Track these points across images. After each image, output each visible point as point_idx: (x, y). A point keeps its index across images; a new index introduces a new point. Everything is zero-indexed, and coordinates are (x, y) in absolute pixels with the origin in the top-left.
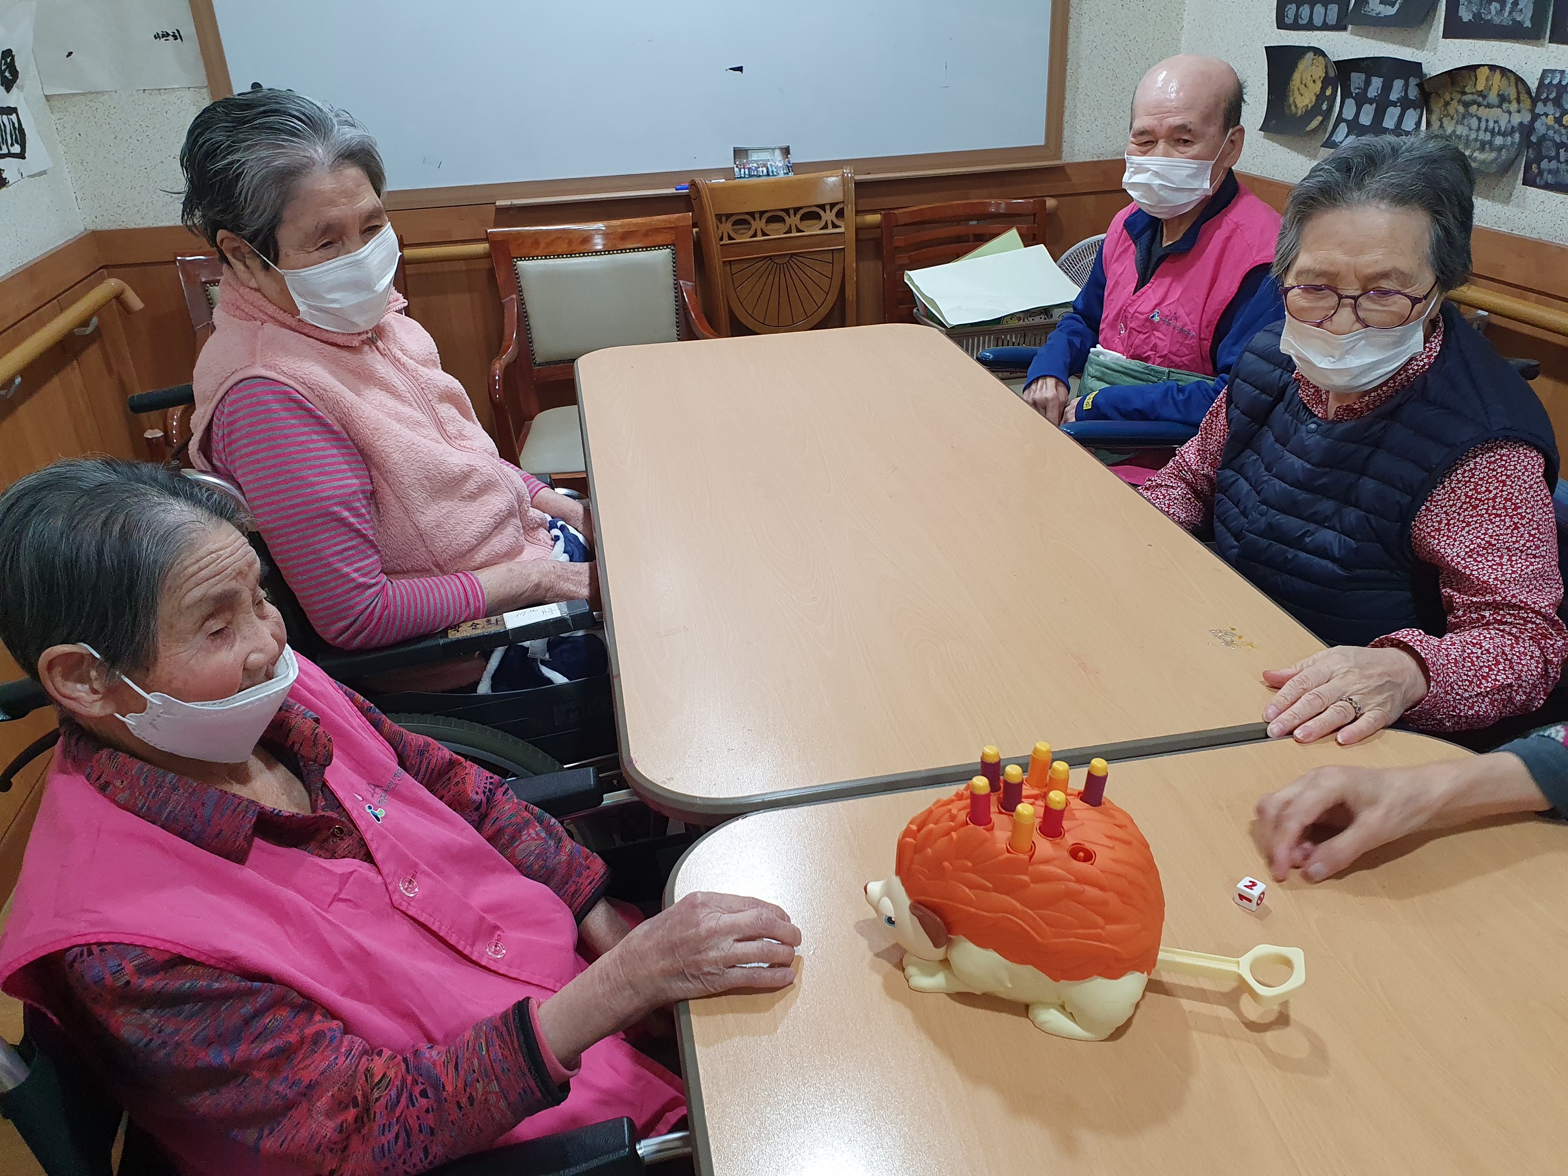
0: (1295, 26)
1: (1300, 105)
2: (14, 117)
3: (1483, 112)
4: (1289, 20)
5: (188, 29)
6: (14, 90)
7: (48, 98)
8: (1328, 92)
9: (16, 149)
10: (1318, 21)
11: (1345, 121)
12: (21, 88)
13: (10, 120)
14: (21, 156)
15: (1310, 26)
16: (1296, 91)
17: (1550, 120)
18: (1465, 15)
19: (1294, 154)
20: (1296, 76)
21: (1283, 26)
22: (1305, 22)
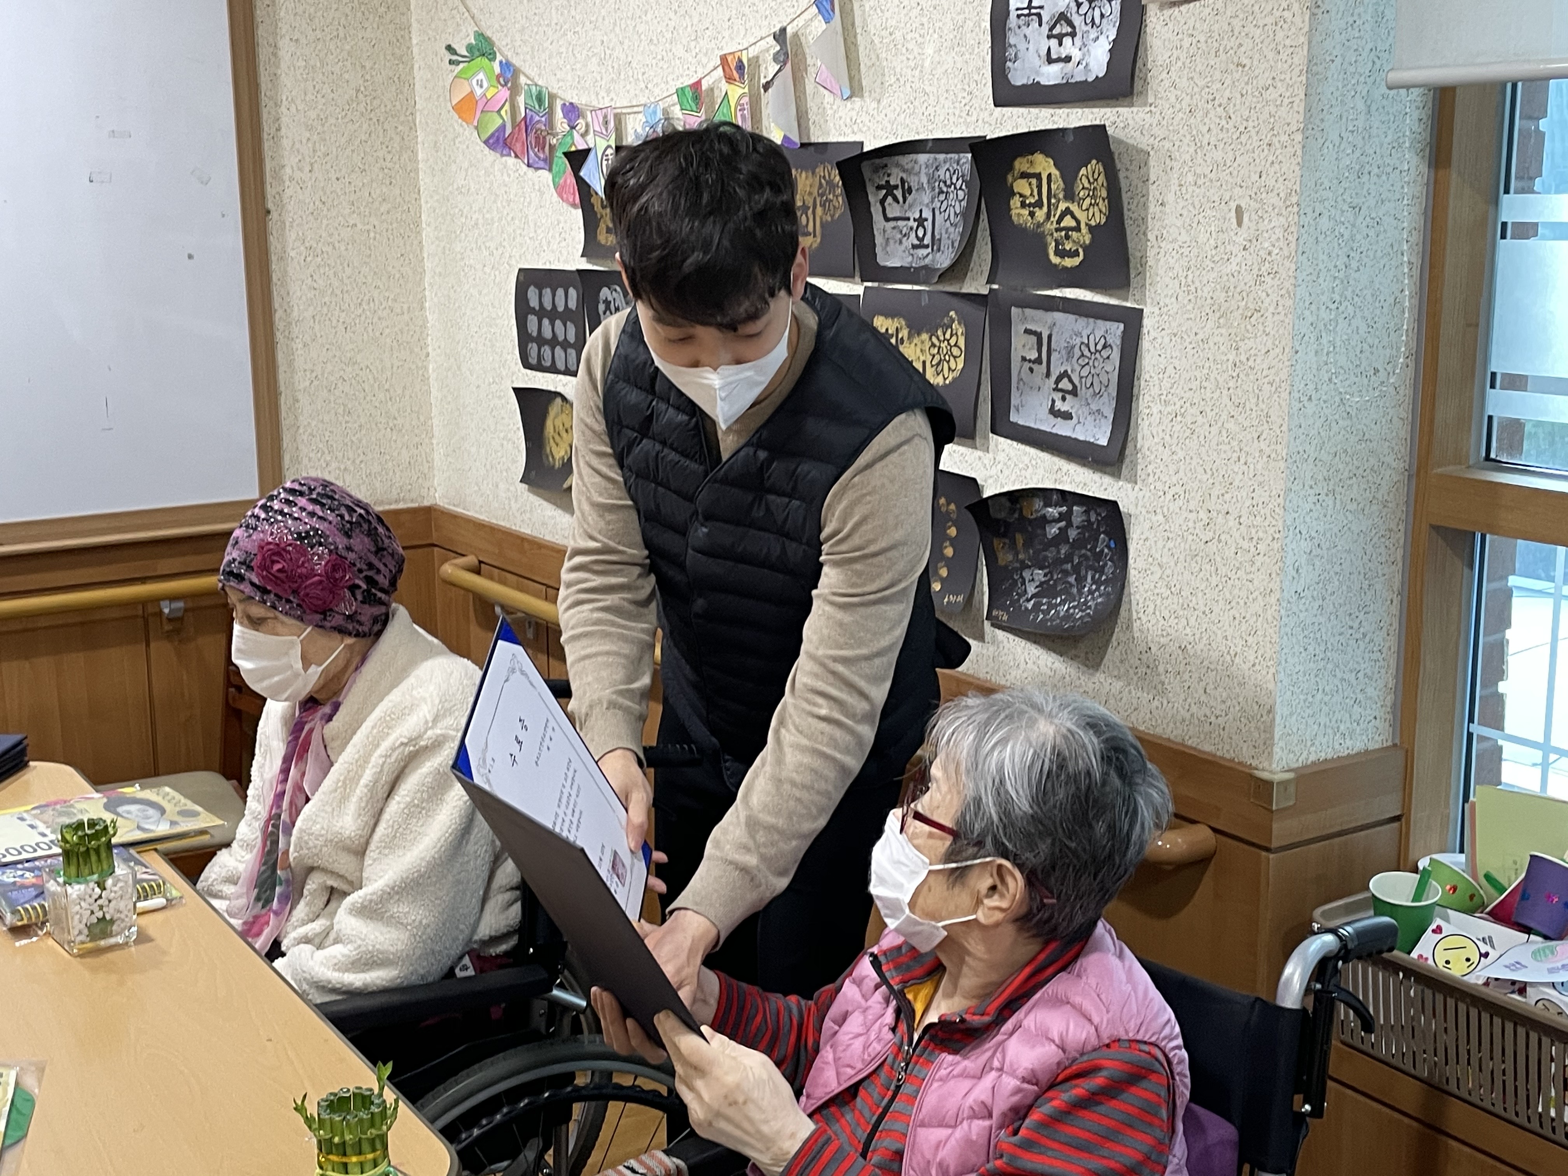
0: (539, 367)
1: (557, 457)
4: (533, 361)
10: (561, 365)
15: (553, 369)
16: (551, 441)
19: (560, 512)
20: (549, 423)
21: (527, 365)
22: (548, 364)
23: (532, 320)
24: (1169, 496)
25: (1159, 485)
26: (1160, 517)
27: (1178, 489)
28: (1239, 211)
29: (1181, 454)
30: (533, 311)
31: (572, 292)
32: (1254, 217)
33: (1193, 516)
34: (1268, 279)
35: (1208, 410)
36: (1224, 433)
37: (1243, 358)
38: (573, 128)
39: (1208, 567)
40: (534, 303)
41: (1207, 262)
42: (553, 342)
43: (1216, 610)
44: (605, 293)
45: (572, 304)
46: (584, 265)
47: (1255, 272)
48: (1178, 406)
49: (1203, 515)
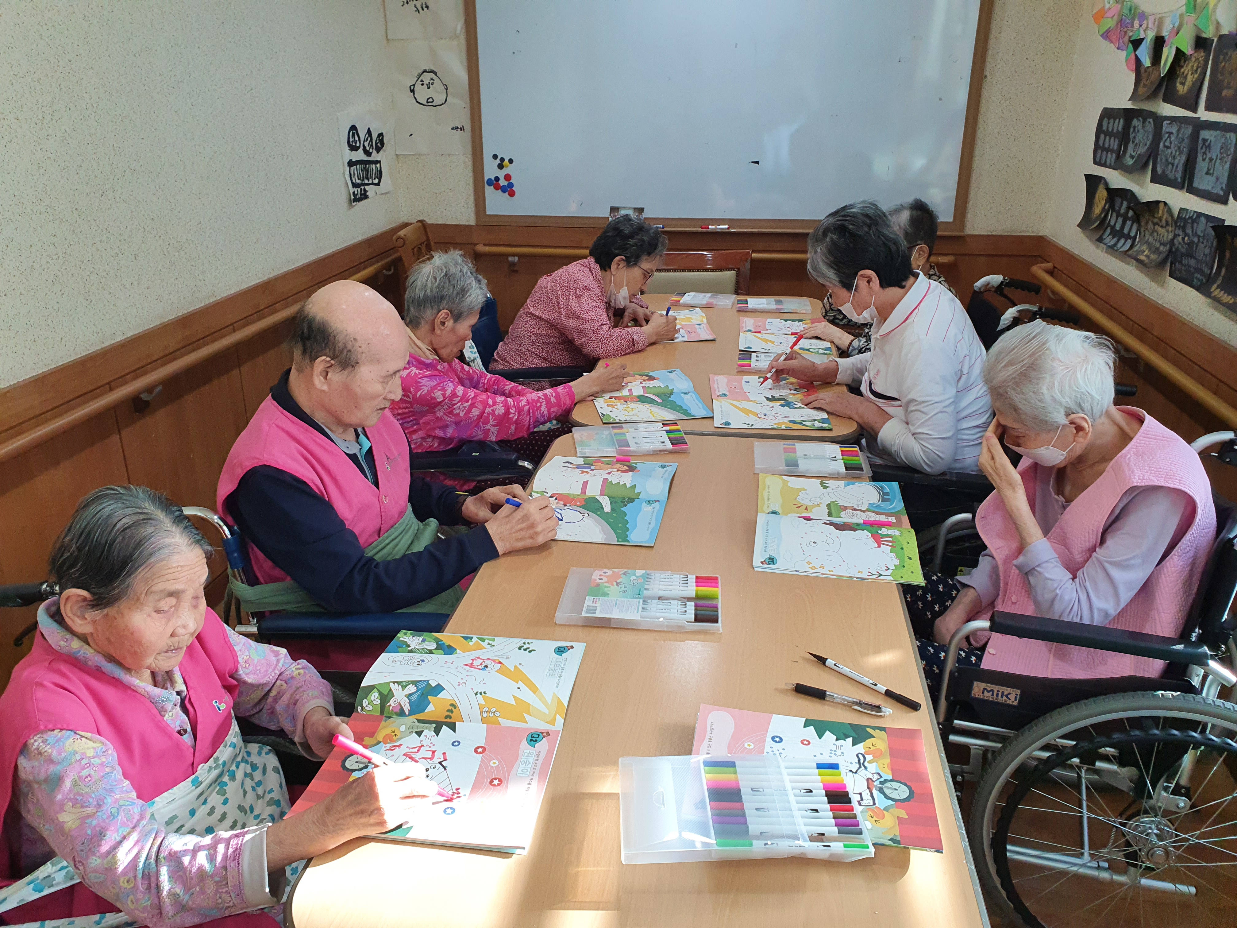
0: (1099, 163)
1: (1096, 213)
2: (378, 165)
3: (1160, 230)
4: (1098, 160)
5: (468, 127)
6: (381, 152)
7: (397, 155)
8: (1106, 207)
9: (376, 181)
10: (1109, 162)
11: (1111, 226)
12: (385, 151)
13: (376, 167)
14: (378, 184)
15: (1105, 165)
16: (1095, 206)
17: (1180, 239)
18: (1159, 170)
20: (1097, 194)
21: (1095, 163)
22: (1103, 162)
23: (1102, 136)
30: (1103, 132)
31: (1122, 120)
38: (1141, 26)
40: (1105, 128)
42: (1108, 150)
44: (1135, 122)
45: (1120, 129)
46: (1129, 105)
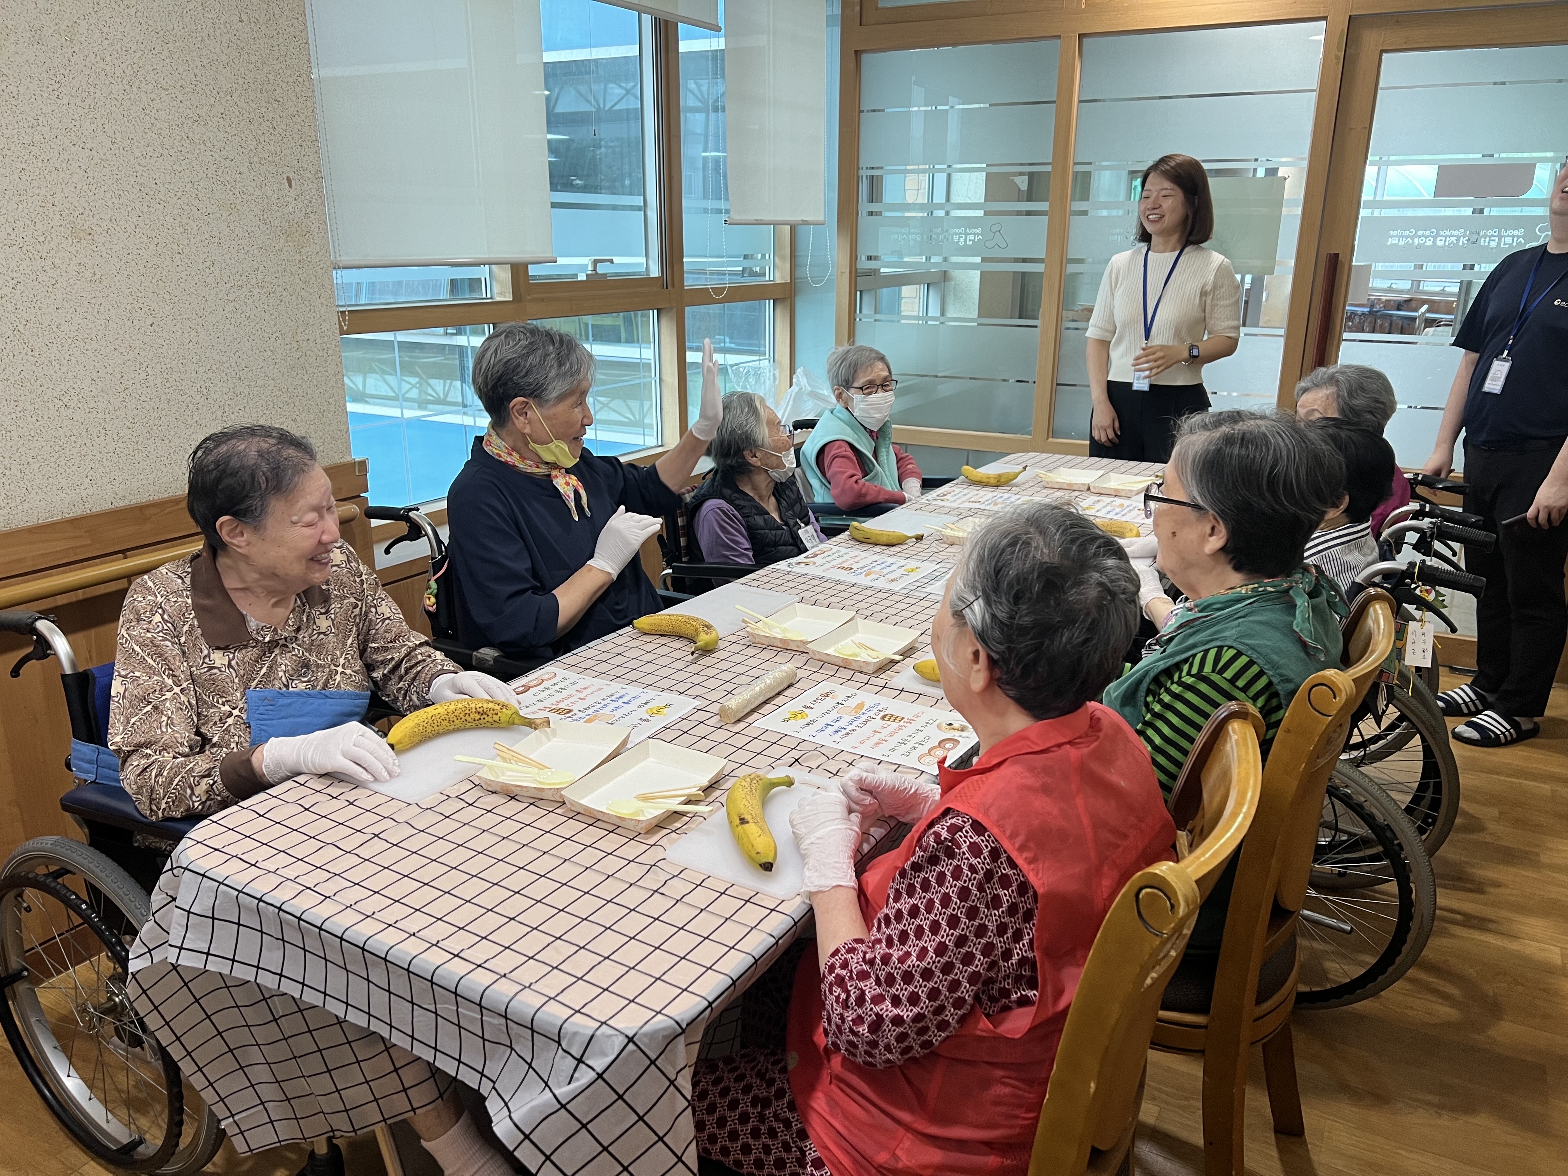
24: (273, 339)
25: (265, 334)
26: (270, 353)
27: (277, 334)
28: (289, 179)
29: (276, 314)
32: (298, 183)
33: (289, 346)
34: (311, 215)
35: (288, 287)
36: (300, 298)
37: (305, 258)
39: (301, 371)
41: (274, 207)
43: (309, 392)
47: (303, 211)
48: (270, 289)
49: (294, 344)
